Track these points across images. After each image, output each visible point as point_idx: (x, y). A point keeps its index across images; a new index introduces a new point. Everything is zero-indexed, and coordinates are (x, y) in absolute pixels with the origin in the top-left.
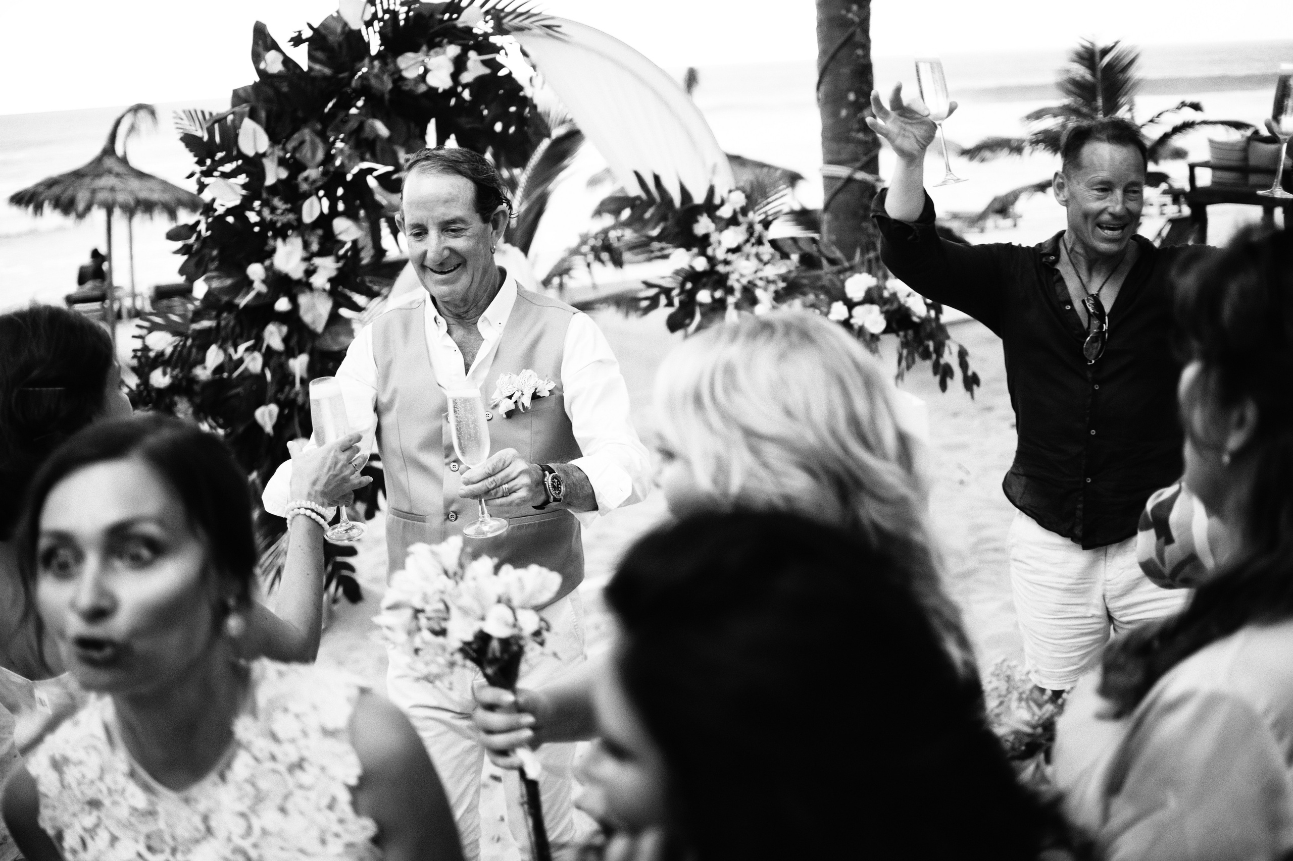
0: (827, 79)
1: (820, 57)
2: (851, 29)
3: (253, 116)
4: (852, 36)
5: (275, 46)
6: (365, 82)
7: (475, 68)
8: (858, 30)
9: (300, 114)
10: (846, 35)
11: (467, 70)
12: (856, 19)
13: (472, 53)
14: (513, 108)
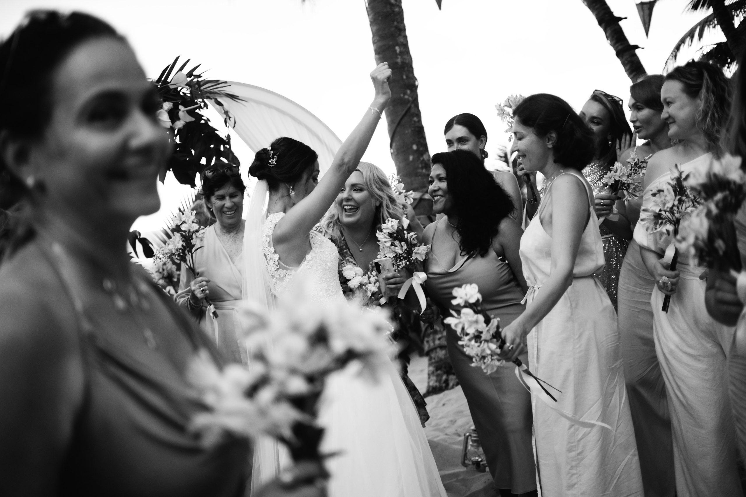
0: (396, 139)
2: (409, 105)
4: (410, 108)
7: (184, 118)
8: (413, 106)
10: (406, 109)
11: (179, 119)
12: (410, 99)
13: (181, 107)
14: (212, 146)
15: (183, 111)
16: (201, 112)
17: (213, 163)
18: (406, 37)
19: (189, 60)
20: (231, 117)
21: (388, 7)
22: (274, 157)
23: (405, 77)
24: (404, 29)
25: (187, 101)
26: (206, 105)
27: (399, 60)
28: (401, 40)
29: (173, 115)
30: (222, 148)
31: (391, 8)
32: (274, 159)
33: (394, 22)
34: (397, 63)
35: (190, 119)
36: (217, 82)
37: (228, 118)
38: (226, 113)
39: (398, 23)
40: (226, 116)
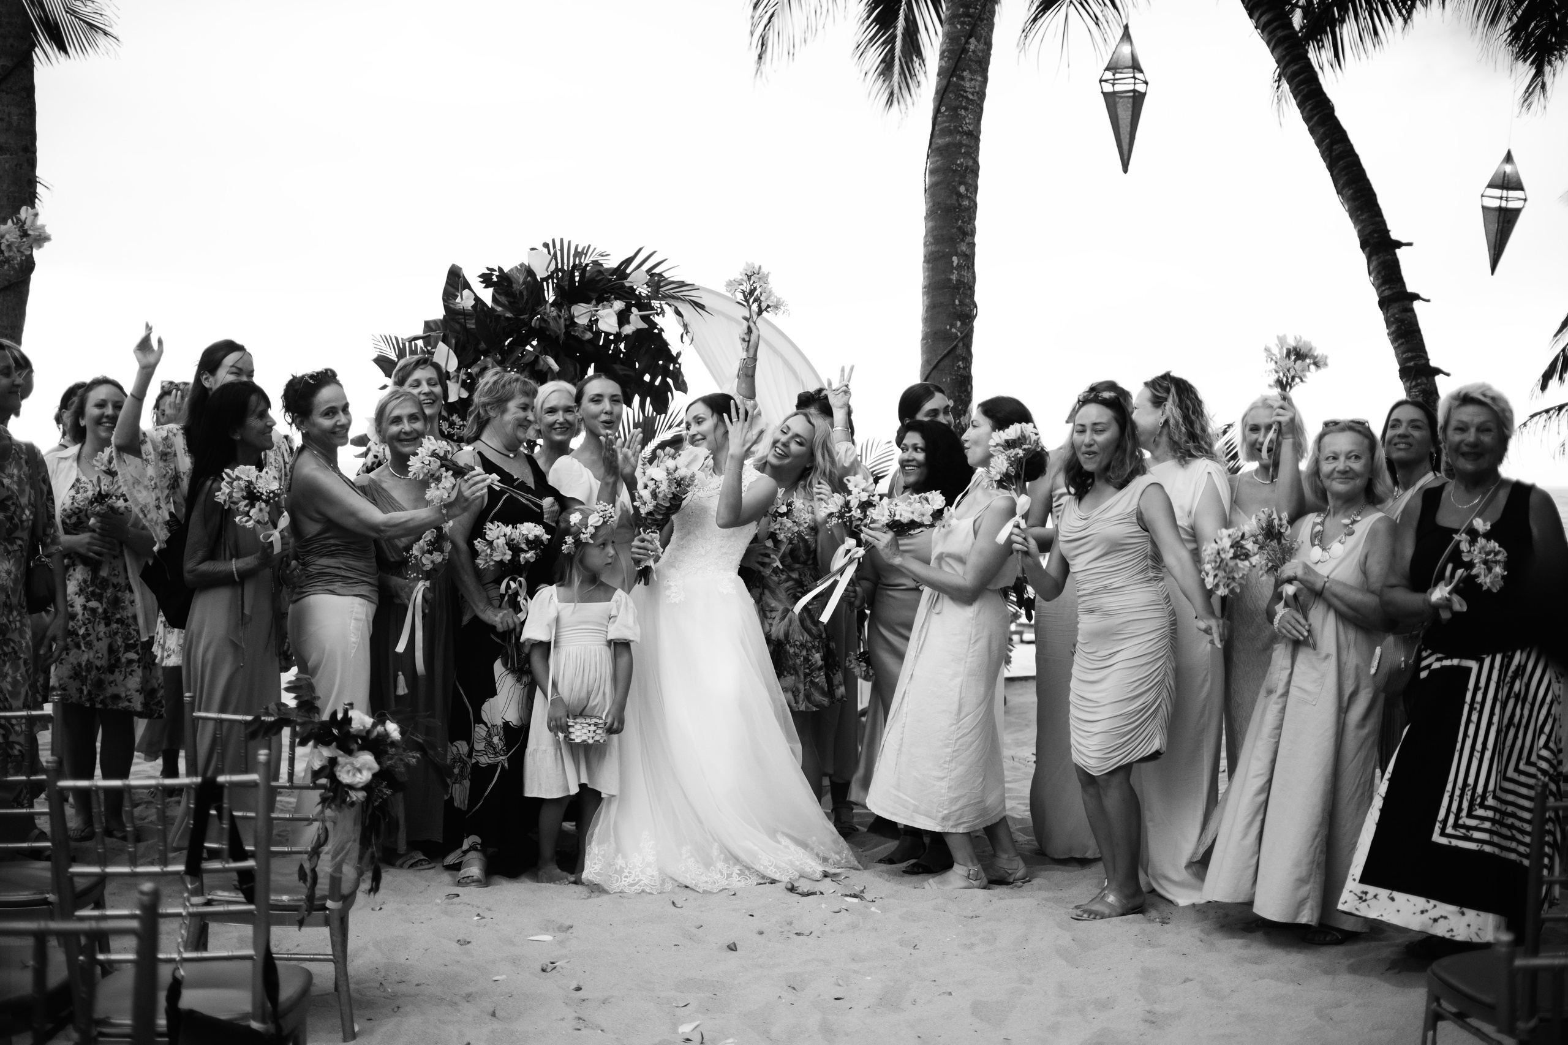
1: (923, 366)
2: (954, 343)
3: (445, 340)
4: (955, 347)
5: (467, 286)
6: (543, 325)
7: (636, 322)
9: (483, 346)
10: (949, 347)
11: (629, 323)
12: (959, 334)
13: (634, 310)
14: (661, 362)
15: (636, 315)
16: (657, 319)
17: (657, 383)
18: (972, 245)
19: (655, 252)
20: (689, 332)
21: (954, 197)
23: (957, 302)
24: (973, 233)
25: (643, 305)
26: (663, 312)
27: (954, 277)
28: (964, 247)
29: (623, 318)
30: (671, 368)
31: (958, 200)
33: (957, 220)
34: (950, 280)
35: (643, 325)
36: (682, 284)
37: (685, 332)
38: (685, 326)
39: (963, 222)
40: (684, 330)
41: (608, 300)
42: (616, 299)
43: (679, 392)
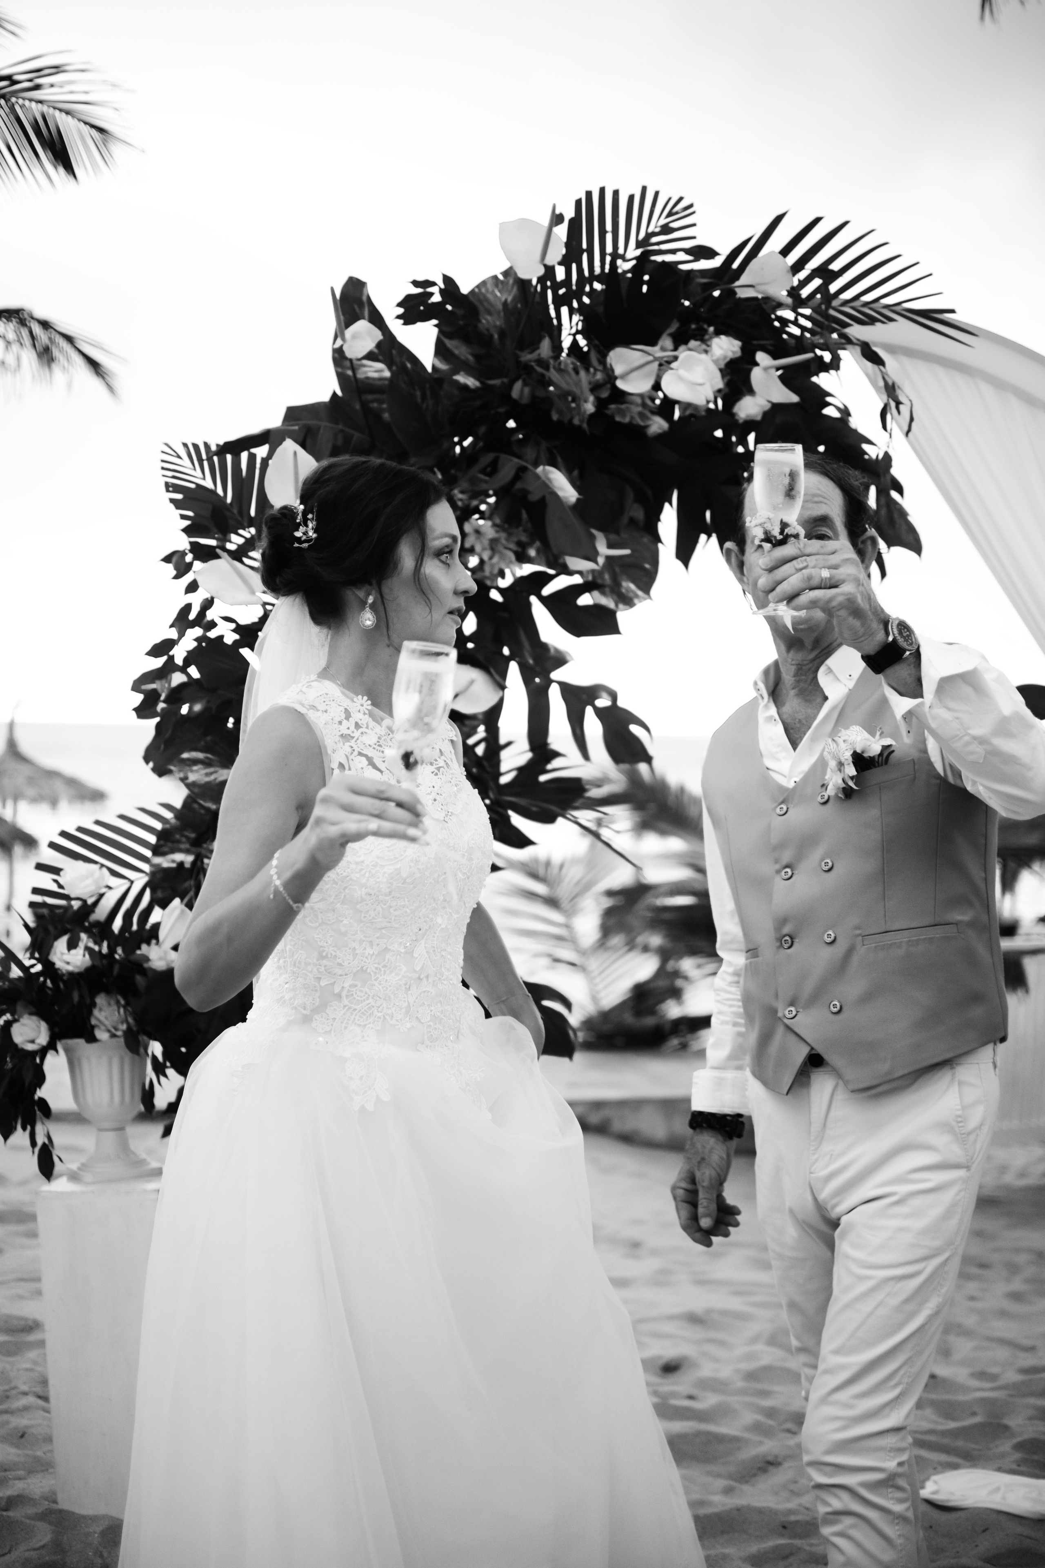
7: (769, 389)
11: (751, 392)
13: (761, 357)
15: (766, 369)
16: (823, 380)
20: (901, 403)
22: (308, 519)
26: (836, 362)
29: (737, 380)
32: (310, 525)
35: (786, 395)
37: (893, 404)
38: (891, 390)
40: (889, 396)
41: (701, 336)
42: (718, 333)
43: (897, 550)
